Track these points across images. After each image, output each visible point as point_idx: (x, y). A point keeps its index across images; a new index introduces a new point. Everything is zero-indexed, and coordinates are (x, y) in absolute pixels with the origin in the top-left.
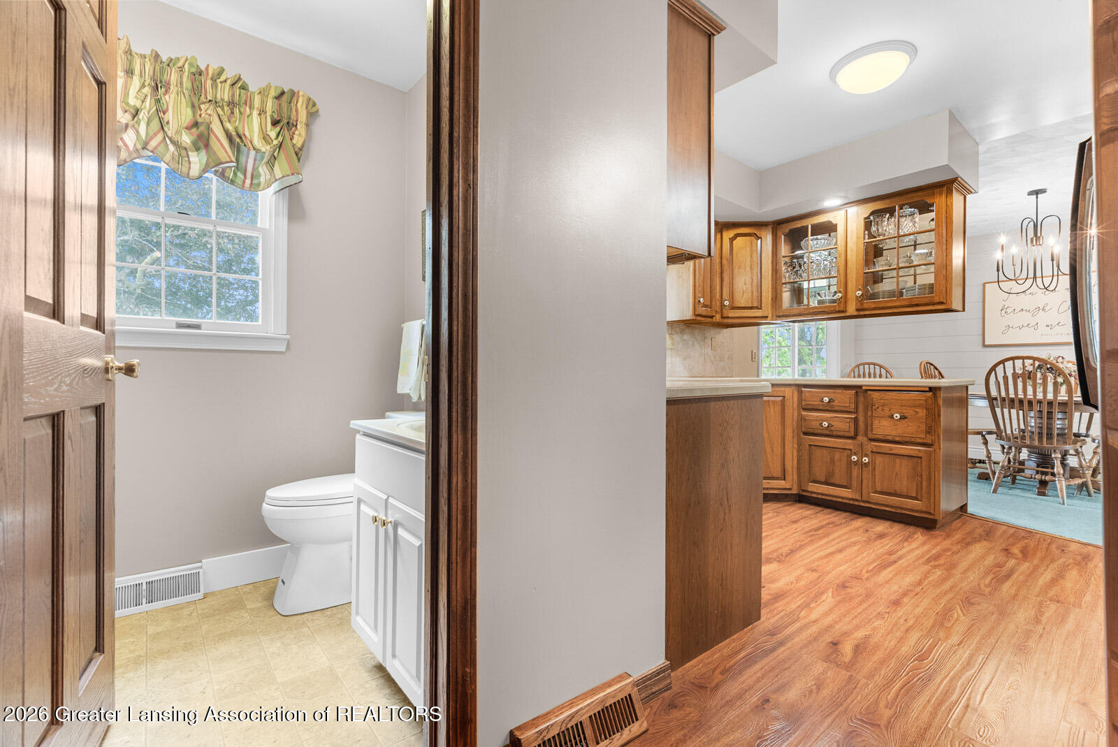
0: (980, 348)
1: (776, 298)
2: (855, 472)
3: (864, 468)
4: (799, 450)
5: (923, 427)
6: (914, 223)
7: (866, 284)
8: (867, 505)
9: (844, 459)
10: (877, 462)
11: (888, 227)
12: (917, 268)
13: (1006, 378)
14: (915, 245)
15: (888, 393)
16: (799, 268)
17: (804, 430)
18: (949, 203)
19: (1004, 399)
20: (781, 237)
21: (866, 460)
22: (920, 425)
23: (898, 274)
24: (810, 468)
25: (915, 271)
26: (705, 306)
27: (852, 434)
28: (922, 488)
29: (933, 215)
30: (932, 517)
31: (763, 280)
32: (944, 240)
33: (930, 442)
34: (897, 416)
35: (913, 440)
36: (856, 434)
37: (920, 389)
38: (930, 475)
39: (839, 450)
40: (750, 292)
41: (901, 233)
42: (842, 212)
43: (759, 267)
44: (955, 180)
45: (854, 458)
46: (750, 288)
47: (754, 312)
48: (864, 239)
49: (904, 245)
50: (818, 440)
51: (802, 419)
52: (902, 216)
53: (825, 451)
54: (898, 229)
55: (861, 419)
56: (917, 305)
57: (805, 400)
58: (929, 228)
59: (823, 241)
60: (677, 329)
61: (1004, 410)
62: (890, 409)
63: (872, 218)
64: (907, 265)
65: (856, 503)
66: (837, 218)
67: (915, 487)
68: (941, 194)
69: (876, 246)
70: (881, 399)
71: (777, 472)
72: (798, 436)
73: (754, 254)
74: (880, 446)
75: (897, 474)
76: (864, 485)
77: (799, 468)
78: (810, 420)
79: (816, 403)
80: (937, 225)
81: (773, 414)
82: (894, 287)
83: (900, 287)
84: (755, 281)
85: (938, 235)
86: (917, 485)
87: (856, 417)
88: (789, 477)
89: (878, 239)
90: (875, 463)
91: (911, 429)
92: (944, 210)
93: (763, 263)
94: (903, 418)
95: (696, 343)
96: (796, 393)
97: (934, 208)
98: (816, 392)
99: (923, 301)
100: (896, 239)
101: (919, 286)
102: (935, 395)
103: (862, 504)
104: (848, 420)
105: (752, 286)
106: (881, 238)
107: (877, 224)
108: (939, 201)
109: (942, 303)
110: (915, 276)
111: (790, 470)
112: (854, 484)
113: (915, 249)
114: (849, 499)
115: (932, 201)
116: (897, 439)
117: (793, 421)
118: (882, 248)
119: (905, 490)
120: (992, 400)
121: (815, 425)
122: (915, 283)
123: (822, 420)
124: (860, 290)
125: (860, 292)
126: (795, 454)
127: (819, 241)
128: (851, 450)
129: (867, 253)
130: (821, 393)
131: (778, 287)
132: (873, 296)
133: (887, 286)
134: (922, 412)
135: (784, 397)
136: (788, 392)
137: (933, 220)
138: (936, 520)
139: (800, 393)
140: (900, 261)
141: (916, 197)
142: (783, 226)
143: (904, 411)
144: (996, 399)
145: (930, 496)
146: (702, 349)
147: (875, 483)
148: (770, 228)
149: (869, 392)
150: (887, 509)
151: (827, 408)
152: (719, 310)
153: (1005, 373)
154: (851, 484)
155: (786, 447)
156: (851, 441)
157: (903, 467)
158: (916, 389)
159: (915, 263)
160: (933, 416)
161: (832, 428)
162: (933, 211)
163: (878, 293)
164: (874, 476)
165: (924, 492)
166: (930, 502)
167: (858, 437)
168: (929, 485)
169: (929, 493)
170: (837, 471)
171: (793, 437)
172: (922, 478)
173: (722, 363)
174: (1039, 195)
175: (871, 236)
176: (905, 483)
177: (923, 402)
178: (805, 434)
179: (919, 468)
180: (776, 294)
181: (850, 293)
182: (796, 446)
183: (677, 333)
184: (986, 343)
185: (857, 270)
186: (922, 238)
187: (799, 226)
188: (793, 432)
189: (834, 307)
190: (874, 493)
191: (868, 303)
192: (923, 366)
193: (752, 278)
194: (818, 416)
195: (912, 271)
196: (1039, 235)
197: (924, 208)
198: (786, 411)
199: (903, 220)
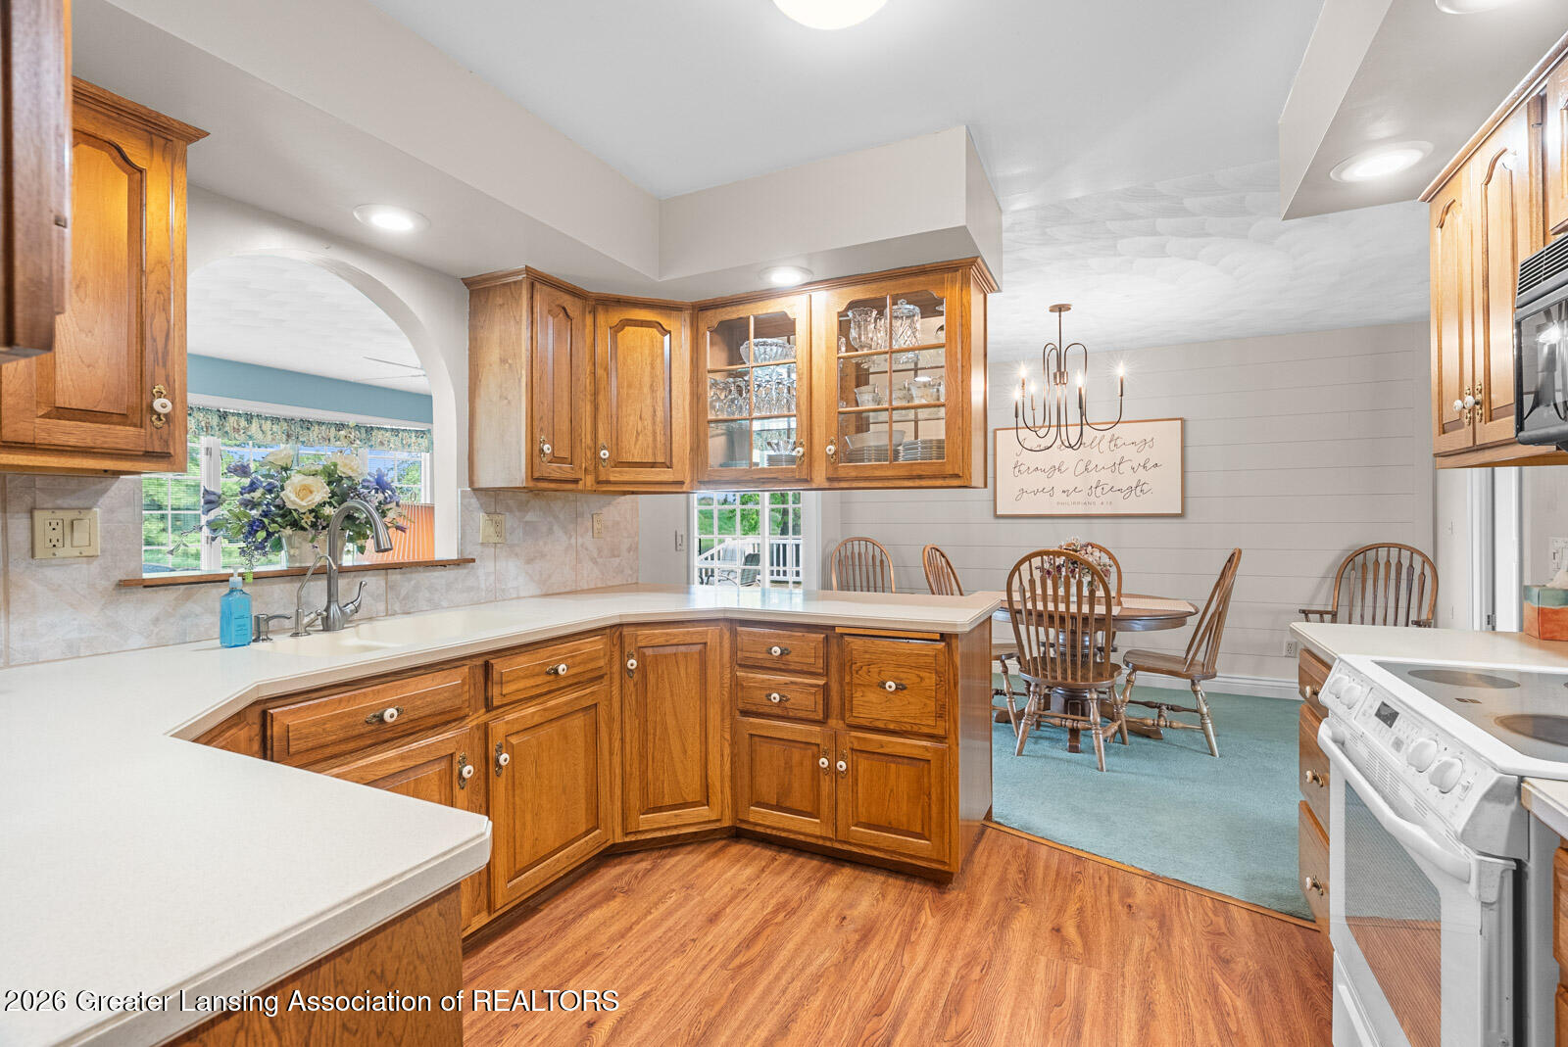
0: (991, 519)
1: (698, 448)
2: (826, 785)
3: (839, 779)
4: (733, 743)
5: (932, 705)
6: (914, 331)
7: (842, 431)
8: (846, 847)
9: (808, 763)
10: (861, 768)
11: (874, 334)
12: (919, 410)
13: (1032, 582)
14: (916, 370)
15: (877, 641)
16: (736, 395)
17: (741, 706)
18: (965, 301)
19: (1030, 613)
20: (704, 334)
21: (842, 765)
22: (928, 702)
23: (891, 417)
24: (752, 778)
25: (916, 414)
26: (555, 459)
27: (820, 716)
28: (930, 818)
29: (941, 321)
30: (946, 868)
31: (673, 413)
32: (959, 365)
33: (941, 732)
34: (891, 685)
35: (915, 728)
36: (827, 715)
37: (926, 636)
38: (942, 793)
39: (797, 745)
40: (650, 434)
41: (896, 347)
42: (803, 299)
43: (668, 389)
44: (972, 262)
45: (824, 762)
46: (650, 427)
47: (658, 474)
48: (839, 349)
49: (901, 367)
50: (763, 726)
51: (737, 685)
52: (896, 317)
53: (777, 747)
54: (891, 338)
55: (835, 687)
56: (920, 477)
57: (742, 650)
58: (934, 342)
59: (774, 348)
60: (511, 502)
61: (1030, 627)
62: (879, 673)
63: (850, 313)
64: (904, 404)
65: (828, 844)
66: (794, 307)
67: (919, 813)
68: (953, 282)
69: (858, 365)
70: (866, 652)
71: (692, 792)
72: (733, 718)
73: (659, 361)
74: (864, 739)
75: (892, 791)
76: (840, 812)
77: (733, 777)
78: (750, 687)
79: (760, 656)
80: (948, 337)
81: (685, 677)
82: (884, 441)
83: (894, 442)
84: (660, 414)
85: (950, 356)
86: (923, 812)
87: (826, 684)
88: (716, 799)
89: (860, 353)
90: (857, 770)
91: (914, 709)
92: (958, 312)
93: (673, 380)
94: (900, 688)
95: (556, 528)
96: (727, 636)
97: (943, 308)
98: (763, 635)
99: (928, 471)
100: (888, 356)
101: (923, 442)
102: (949, 645)
103: (838, 846)
104: (813, 690)
105: (654, 423)
106: (866, 351)
107: (860, 327)
108: (950, 294)
109: (957, 476)
110: (916, 422)
111: (718, 784)
112: (825, 808)
113: (916, 375)
114: (817, 837)
115: (941, 295)
116: (892, 726)
117: (722, 686)
118: (868, 369)
119: (904, 819)
120: (1015, 614)
121: (759, 696)
122: (916, 437)
123: (770, 688)
124: (831, 443)
125: (832, 448)
126: (727, 751)
127: (768, 348)
128: (818, 745)
129: (842, 379)
130: (770, 636)
131: (701, 429)
132: (853, 456)
133: (874, 438)
134: (930, 678)
135: (705, 644)
136: (711, 634)
137: (941, 328)
138: (952, 874)
139: (734, 634)
140: (894, 396)
141: (918, 284)
142: (710, 313)
143: (902, 675)
144: (1020, 612)
145: (944, 832)
146: (571, 537)
147: (857, 807)
148: (686, 315)
149: (847, 638)
150: (877, 854)
151: (777, 666)
152: (591, 468)
153: (1031, 575)
154: (818, 810)
155: (710, 740)
156: (818, 729)
157: (901, 779)
158: (920, 635)
159: (917, 402)
160: (947, 685)
161: (788, 704)
162: (941, 314)
163: (862, 450)
164: (855, 792)
165: (933, 826)
166: (943, 843)
167: (830, 721)
168: (941, 811)
169: (941, 825)
170: (796, 785)
171: (723, 720)
172: (930, 799)
173: (618, 560)
174: (1062, 313)
175: (850, 347)
176: (904, 807)
177: (930, 660)
178: (745, 713)
179: (926, 780)
180: (698, 441)
181: (817, 448)
182: (727, 736)
183: (509, 509)
184: (998, 513)
185: (828, 407)
186: (926, 358)
187: (734, 316)
188: (723, 710)
189: (793, 471)
190: (856, 825)
191: (846, 469)
192: (926, 553)
193: (654, 407)
194: (763, 681)
195: (911, 414)
196: (1063, 370)
197: (930, 308)
198: (710, 672)
199: (897, 323)
